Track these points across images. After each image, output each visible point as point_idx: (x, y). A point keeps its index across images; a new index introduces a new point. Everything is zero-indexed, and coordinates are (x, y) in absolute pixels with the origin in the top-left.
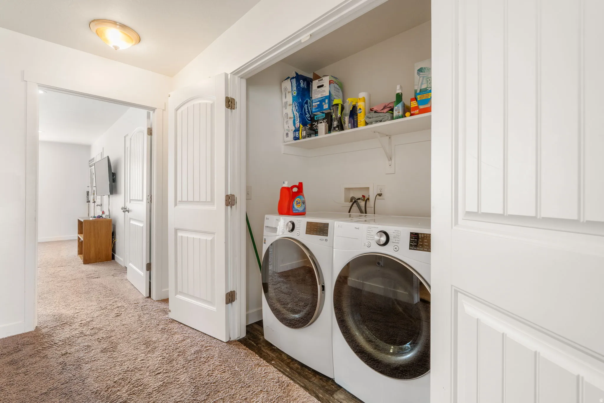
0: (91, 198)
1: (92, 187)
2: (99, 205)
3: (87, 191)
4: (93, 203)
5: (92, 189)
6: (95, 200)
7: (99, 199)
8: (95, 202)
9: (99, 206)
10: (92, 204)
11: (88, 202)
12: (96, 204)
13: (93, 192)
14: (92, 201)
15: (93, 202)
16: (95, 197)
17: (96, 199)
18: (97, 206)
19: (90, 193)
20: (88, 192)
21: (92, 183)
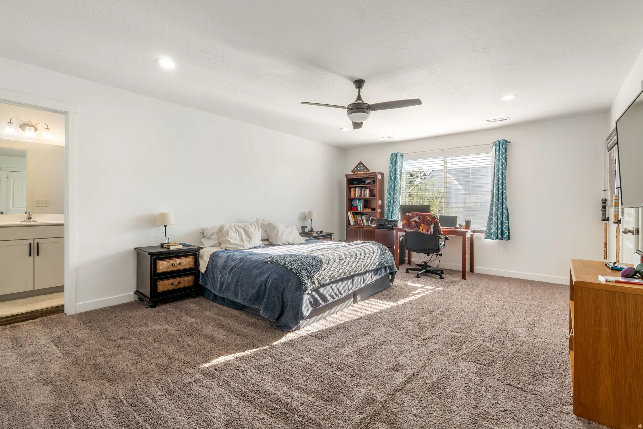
0: (611, 212)
1: (612, 189)
2: (629, 231)
3: (603, 199)
4: (615, 223)
5: (613, 193)
6: (620, 217)
7: (629, 215)
8: (618, 222)
9: (630, 234)
10: (613, 227)
11: (603, 220)
12: (622, 227)
13: (616, 199)
14: (612, 219)
15: (614, 221)
16: (620, 211)
17: (622, 215)
18: (625, 232)
19: (608, 203)
20: (606, 200)
21: (612, 182)
